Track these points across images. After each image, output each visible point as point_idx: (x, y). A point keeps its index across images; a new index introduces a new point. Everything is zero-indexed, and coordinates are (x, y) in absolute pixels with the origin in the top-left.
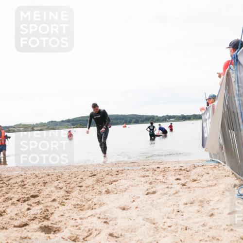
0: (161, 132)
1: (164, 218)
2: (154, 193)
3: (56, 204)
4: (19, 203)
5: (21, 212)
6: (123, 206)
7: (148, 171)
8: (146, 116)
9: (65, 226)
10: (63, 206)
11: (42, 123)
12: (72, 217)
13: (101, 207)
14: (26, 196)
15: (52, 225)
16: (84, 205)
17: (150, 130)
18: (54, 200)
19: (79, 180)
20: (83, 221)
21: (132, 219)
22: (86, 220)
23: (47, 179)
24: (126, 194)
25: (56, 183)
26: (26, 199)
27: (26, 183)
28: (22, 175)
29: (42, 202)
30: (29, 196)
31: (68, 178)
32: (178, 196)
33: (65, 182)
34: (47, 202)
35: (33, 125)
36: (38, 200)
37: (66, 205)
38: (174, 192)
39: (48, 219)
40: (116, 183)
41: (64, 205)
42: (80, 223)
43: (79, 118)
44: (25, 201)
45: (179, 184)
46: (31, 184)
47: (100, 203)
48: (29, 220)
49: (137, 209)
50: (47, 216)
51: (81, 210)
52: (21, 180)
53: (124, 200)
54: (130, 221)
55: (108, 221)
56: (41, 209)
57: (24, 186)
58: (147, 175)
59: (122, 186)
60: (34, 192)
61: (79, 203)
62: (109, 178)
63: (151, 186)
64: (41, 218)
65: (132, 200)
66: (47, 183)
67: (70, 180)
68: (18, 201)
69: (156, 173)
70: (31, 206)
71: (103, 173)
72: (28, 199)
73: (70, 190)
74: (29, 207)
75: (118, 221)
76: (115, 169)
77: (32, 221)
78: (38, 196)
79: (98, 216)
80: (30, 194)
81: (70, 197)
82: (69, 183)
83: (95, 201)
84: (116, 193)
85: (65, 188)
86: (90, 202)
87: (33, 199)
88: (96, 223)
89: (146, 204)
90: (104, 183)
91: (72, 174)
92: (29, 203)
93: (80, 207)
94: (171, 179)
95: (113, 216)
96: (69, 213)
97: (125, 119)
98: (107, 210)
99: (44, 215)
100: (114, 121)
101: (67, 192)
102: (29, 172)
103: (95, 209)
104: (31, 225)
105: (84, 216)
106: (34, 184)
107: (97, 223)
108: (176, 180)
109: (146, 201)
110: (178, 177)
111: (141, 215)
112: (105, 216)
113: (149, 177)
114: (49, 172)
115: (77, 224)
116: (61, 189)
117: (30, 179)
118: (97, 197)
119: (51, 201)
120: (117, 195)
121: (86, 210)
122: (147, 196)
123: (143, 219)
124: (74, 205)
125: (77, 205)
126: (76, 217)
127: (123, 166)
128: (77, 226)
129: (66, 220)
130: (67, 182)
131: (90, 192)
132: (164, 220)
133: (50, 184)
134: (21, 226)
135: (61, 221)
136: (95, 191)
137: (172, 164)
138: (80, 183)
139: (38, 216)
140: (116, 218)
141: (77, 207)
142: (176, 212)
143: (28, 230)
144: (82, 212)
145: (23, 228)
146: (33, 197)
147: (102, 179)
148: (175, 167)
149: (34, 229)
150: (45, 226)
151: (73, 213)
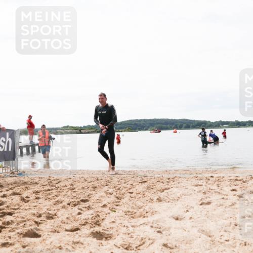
1: (220, 231)
2: (209, 203)
3: (106, 210)
4: (70, 207)
5: (72, 216)
6: (177, 215)
7: (201, 179)
8: (197, 121)
9: (116, 233)
11: (89, 125)
12: (124, 225)
13: (153, 216)
14: (77, 200)
15: (104, 231)
16: (135, 213)
17: (202, 136)
18: (105, 206)
19: (129, 186)
20: (135, 229)
21: (187, 230)
22: (138, 228)
23: (96, 184)
24: (179, 204)
25: (106, 188)
26: (77, 203)
27: (75, 186)
28: (70, 179)
29: (93, 207)
30: (79, 200)
31: (117, 183)
32: (234, 208)
33: (115, 187)
34: (98, 207)
35: (81, 127)
36: (88, 205)
37: (117, 211)
38: (231, 204)
39: (99, 225)
40: (168, 191)
41: (115, 212)
42: (132, 231)
43: (128, 121)
44: (75, 205)
45: (235, 195)
46: (80, 187)
47: (152, 211)
48: (80, 225)
49: (192, 220)
50: (98, 221)
51: (132, 217)
52: (70, 183)
53: (177, 209)
54: (185, 232)
55: (161, 230)
56: (92, 214)
57: (73, 189)
58: (200, 183)
59: (174, 194)
60: (84, 196)
61: (131, 210)
62: (160, 186)
63: (206, 196)
64: (92, 223)
65: (185, 210)
66: (96, 187)
67: (120, 186)
68: (69, 204)
69: (209, 182)
70: (82, 210)
71: (153, 180)
72: (78, 203)
73: (120, 196)
74: (80, 211)
75: (172, 231)
76: (166, 176)
77: (83, 226)
78: (88, 201)
79: (151, 224)
80: (80, 198)
81: (120, 204)
82: (119, 189)
83: (147, 208)
85: (115, 194)
86: (142, 210)
87: (84, 203)
88: (149, 232)
89: (201, 215)
90: (155, 190)
91: (121, 179)
92: (80, 208)
93: (131, 214)
94: (227, 189)
95: (167, 226)
96: (120, 219)
97: (176, 124)
98: (160, 219)
99: (95, 221)
100: (164, 126)
101: (117, 198)
102: (78, 176)
103: (147, 217)
104: (82, 230)
105: (136, 224)
106: (83, 188)
107: (151, 233)
108: (232, 191)
109: (201, 212)
110: (234, 187)
111: (196, 227)
112: (158, 225)
113: (203, 187)
114: (98, 176)
115: (129, 232)
116: (111, 194)
117: (79, 182)
118: (148, 204)
119: (101, 207)
120: (169, 203)
121: (137, 218)
122: (201, 206)
123: (198, 231)
124: (125, 212)
125: (129, 212)
126: (128, 224)
127: (174, 173)
128: (129, 234)
129: (118, 226)
130: (116, 188)
131: (141, 199)
132: (221, 234)
133: (100, 189)
134: (72, 231)
135: (112, 228)
136: (146, 198)
137: (227, 174)
138: (130, 189)
139: (89, 221)
140: (169, 228)
141: (128, 214)
142: (233, 225)
143: (80, 235)
144: (134, 219)
145: (75, 232)
146: (84, 201)
147: (153, 186)
148: (230, 177)
149: (86, 234)
150: (97, 232)
151: (124, 220)
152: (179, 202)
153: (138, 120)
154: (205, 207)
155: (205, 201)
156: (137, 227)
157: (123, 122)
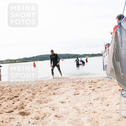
0: (81, 63)
1: (83, 107)
2: (78, 94)
3: (27, 101)
4: (8, 100)
5: (10, 105)
6: (62, 101)
7: (75, 83)
8: (73, 54)
9: (32, 112)
11: (20, 59)
12: (36, 107)
13: (51, 102)
15: (26, 111)
16: (42, 101)
18: (26, 99)
19: (39, 88)
20: (42, 109)
23: (23, 88)
24: (64, 95)
25: (27, 90)
26: (12, 98)
27: (12, 90)
28: (10, 86)
29: (20, 99)
30: (13, 96)
31: (33, 87)
32: (90, 96)
33: (32, 89)
34: (23, 99)
35: (15, 60)
36: (18, 99)
37: (33, 101)
38: (88, 94)
39: (23, 108)
40: (58, 89)
41: (32, 101)
42: (40, 110)
43: (39, 56)
44: (11, 99)
45: (91, 89)
46: (14, 90)
47: (50, 99)
49: (70, 103)
51: (40, 103)
52: (9, 88)
53: (62, 98)
54: (66, 109)
55: (54, 109)
56: (20, 103)
57: (11, 91)
59: (61, 91)
60: (16, 94)
62: (55, 87)
63: (77, 90)
64: (20, 108)
65: (67, 98)
66: (22, 90)
67: (34, 88)
69: (79, 84)
70: (14, 101)
71: (51, 84)
72: (13, 98)
74: (13, 102)
75: (60, 109)
76: (58, 82)
77: (15, 110)
78: (18, 97)
79: (49, 106)
80: (14, 96)
81: (35, 97)
82: (34, 90)
83: (48, 99)
85: (32, 92)
86: (45, 99)
87: (16, 98)
89: (74, 100)
90: (52, 89)
91: (36, 85)
92: (14, 100)
93: (40, 102)
94: (87, 87)
95: (57, 106)
96: (34, 105)
98: (54, 103)
99: (21, 106)
101: (33, 94)
103: (48, 103)
105: (42, 107)
106: (16, 90)
107: (49, 110)
109: (74, 98)
110: (90, 86)
111: (71, 106)
112: (53, 106)
113: (76, 86)
115: (38, 111)
116: (30, 93)
117: (14, 88)
118: (49, 97)
119: (25, 99)
120: (59, 95)
121: (43, 103)
122: (75, 96)
123: (73, 108)
124: (37, 101)
125: (39, 101)
126: (38, 107)
127: (62, 80)
129: (33, 108)
131: (45, 94)
133: (25, 90)
134: (9, 112)
135: (30, 109)
136: (48, 93)
137: (87, 79)
138: (40, 89)
139: (18, 107)
140: (59, 107)
141: (38, 102)
142: (89, 104)
143: (13, 114)
145: (11, 113)
147: (51, 87)
148: (89, 81)
149: (16, 114)
150: (22, 112)
151: (36, 105)
153: (44, 55)
157: (37, 56)
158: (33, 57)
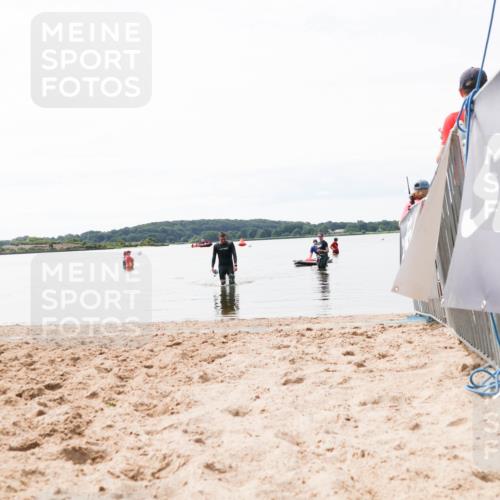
1: (318, 433)
2: (299, 380)
3: (97, 403)
4: (21, 401)
5: (25, 419)
6: (235, 407)
7: (287, 335)
8: (285, 223)
9: (114, 448)
10: (112, 408)
11: (71, 235)
12: (130, 431)
13: (190, 410)
14: (36, 387)
15: (89, 446)
16: (155, 406)
18: (94, 395)
19: (146, 353)
20: (153, 437)
21: (254, 434)
22: (158, 436)
23: (79, 351)
24: (242, 384)
25: (98, 360)
26: (36, 393)
27: (35, 358)
28: (27, 343)
29: (70, 398)
30: (41, 386)
31: (123, 349)
32: (348, 388)
33: (117, 357)
34: (80, 398)
35: (53, 239)
36: (61, 395)
37: (118, 404)
38: (341, 380)
39: (79, 434)
40: (222, 360)
41: (114, 405)
42: (147, 442)
43: (148, 225)
44: (32, 396)
45: (349, 363)
46: (46, 360)
47: (188, 401)
48: (41, 435)
49: (265, 414)
51: (148, 415)
52: (26, 352)
53: (237, 395)
54: (249, 439)
55: (203, 437)
56: (67, 413)
57: (31, 365)
58: (285, 344)
59: (233, 365)
60: (53, 377)
61: (146, 401)
62: (208, 351)
63: (294, 366)
64: (66, 431)
65: (254, 396)
66: (78, 358)
67: (127, 355)
68: (20, 395)
69: (304, 339)
70: (45, 406)
71: (195, 340)
72: (40, 392)
73: (126, 374)
74: (42, 408)
75: (225, 438)
76: (220, 331)
77: (47, 438)
78: (61, 387)
79: (184, 427)
80: (43, 382)
81: (126, 389)
82: (125, 360)
83: (178, 396)
84: (222, 381)
85: (116, 370)
86: (169, 398)
87: (51, 392)
88: (178, 443)
89: (283, 403)
90: (196, 360)
91: (131, 341)
92: (42, 401)
93: (146, 410)
94: (335, 352)
95: (215, 429)
96: (124, 421)
97: (243, 229)
98: (203, 416)
99: (71, 426)
101: (120, 377)
102: (44, 336)
103: (178, 413)
104: (45, 446)
105: (154, 428)
106: (52, 362)
107: (180, 443)
108: (345, 355)
109: (283, 398)
110: (349, 348)
111: (271, 427)
112: (198, 427)
113: (290, 349)
114: (84, 336)
115: (140, 444)
116: (109, 372)
117: (45, 350)
118: (182, 388)
119: (87, 397)
120: (221, 384)
121: (159, 415)
122: (285, 387)
123: (276, 435)
124: (136, 406)
125: (142, 404)
126: (139, 428)
127: (236, 325)
128: (139, 449)
129: (118, 435)
130: (120, 359)
131: (168, 378)
132: (319, 437)
133: (86, 362)
134: (23, 449)
135: (108, 439)
136: (177, 376)
137: (338, 323)
138: (147, 359)
139: (61, 427)
140: (220, 433)
141: (140, 408)
142: (342, 420)
143: (40, 455)
144: (151, 419)
145: (29, 452)
146: (51, 387)
147: (193, 352)
148: (343, 328)
149: (52, 455)
150: (74, 449)
151: (132, 421)
152: (242, 381)
153: (168, 222)
154: (291, 388)
155: (292, 377)
156: (158, 433)
157: (139, 227)
158: (126, 231)
